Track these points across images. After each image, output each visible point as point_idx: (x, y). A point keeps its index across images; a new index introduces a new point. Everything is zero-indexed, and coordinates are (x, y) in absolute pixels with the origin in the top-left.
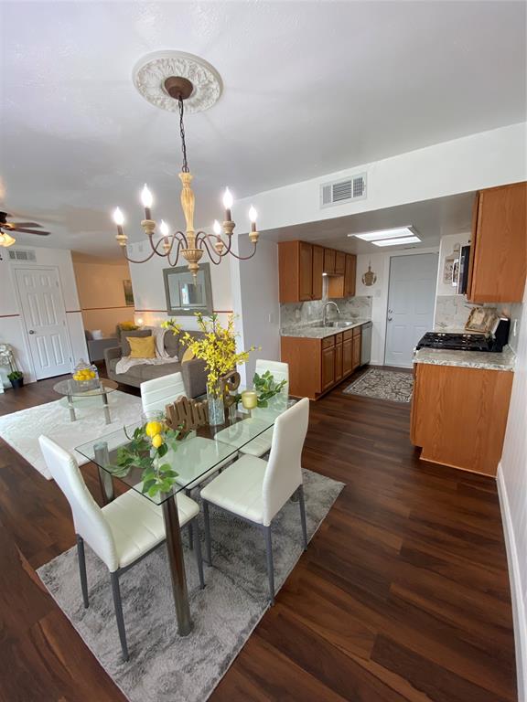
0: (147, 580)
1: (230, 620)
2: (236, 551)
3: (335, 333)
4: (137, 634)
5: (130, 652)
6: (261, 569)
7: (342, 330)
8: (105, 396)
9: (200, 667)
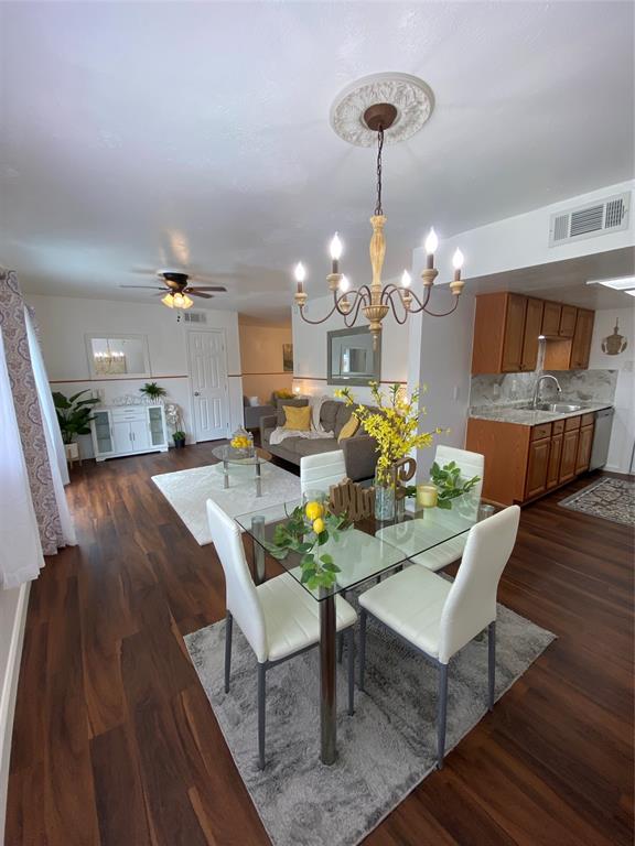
0: (289, 682)
1: (383, 766)
2: (394, 682)
3: (553, 419)
4: (276, 741)
5: (266, 760)
6: (424, 716)
7: (563, 416)
8: (258, 466)
9: (343, 810)
